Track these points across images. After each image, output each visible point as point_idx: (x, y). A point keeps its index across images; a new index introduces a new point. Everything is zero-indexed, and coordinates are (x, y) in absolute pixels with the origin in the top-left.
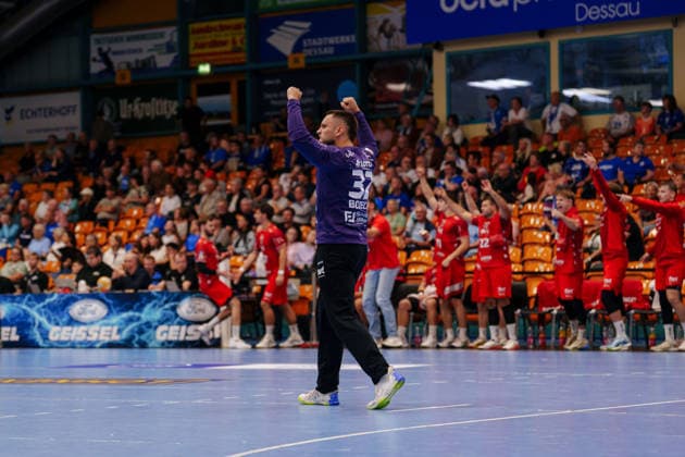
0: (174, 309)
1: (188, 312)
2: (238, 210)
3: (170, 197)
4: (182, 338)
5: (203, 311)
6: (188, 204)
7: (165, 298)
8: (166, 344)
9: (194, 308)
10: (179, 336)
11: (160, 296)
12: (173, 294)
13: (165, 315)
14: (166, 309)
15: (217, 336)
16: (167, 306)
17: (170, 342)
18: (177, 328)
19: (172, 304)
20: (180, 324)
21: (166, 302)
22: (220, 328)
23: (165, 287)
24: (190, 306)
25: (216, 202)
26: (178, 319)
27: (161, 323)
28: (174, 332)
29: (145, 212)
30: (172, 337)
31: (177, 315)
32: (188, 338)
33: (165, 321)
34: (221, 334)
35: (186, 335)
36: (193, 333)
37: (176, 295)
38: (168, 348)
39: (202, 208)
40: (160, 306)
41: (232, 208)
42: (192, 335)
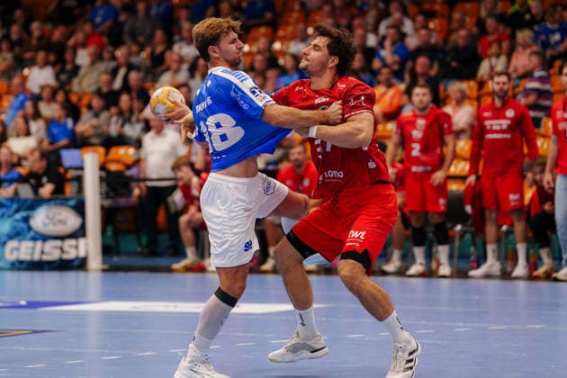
0: (26, 220)
1: (45, 225)
2: (126, 87)
3: (41, 67)
4: (37, 257)
5: (62, 222)
6: (63, 77)
7: (15, 206)
8: (17, 265)
9: (51, 219)
10: (32, 254)
11: (9, 203)
12: (25, 201)
13: (14, 227)
14: (18, 221)
15: (82, 254)
16: (18, 216)
17: (21, 262)
18: (30, 244)
19: (24, 214)
20: (34, 239)
21: (17, 211)
22: (87, 245)
23: (16, 193)
24: (47, 217)
25: (100, 75)
26: (32, 234)
27: (11, 237)
28: (25, 250)
29: (9, 86)
30: (25, 256)
31: (30, 228)
32: (46, 258)
33: (16, 234)
34: (87, 252)
35: (43, 252)
36: (51, 251)
37: (29, 203)
38: (19, 269)
39: (80, 83)
40: (10, 216)
41: (118, 84)
42: (50, 254)
